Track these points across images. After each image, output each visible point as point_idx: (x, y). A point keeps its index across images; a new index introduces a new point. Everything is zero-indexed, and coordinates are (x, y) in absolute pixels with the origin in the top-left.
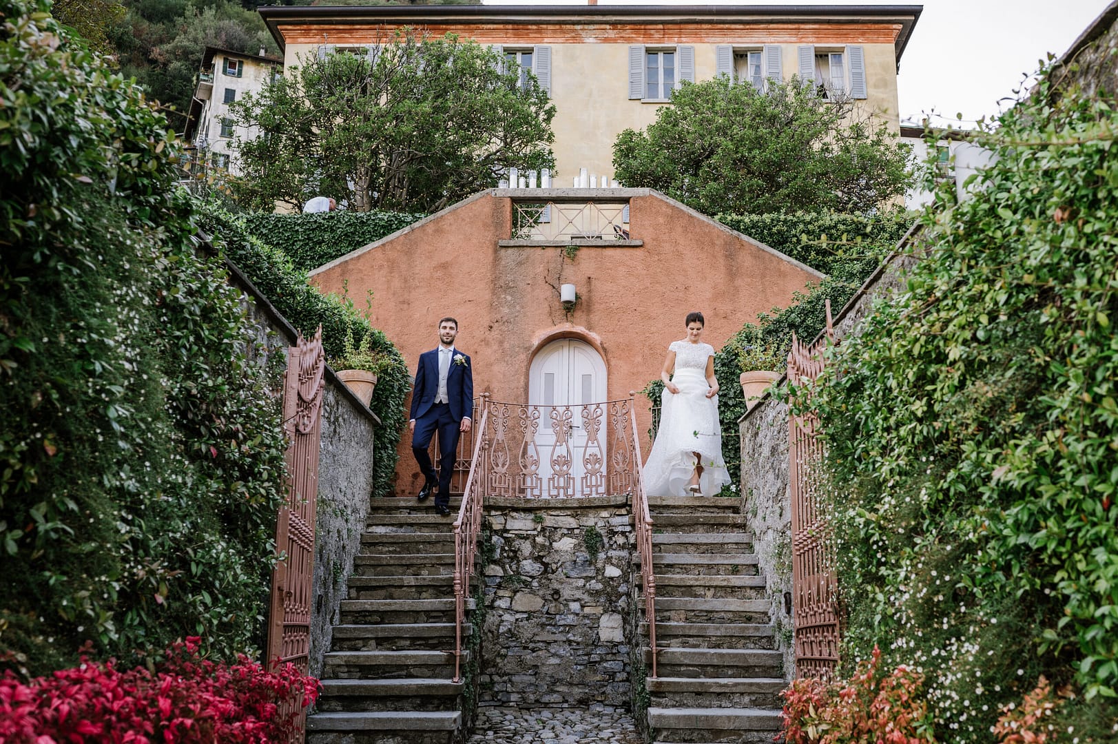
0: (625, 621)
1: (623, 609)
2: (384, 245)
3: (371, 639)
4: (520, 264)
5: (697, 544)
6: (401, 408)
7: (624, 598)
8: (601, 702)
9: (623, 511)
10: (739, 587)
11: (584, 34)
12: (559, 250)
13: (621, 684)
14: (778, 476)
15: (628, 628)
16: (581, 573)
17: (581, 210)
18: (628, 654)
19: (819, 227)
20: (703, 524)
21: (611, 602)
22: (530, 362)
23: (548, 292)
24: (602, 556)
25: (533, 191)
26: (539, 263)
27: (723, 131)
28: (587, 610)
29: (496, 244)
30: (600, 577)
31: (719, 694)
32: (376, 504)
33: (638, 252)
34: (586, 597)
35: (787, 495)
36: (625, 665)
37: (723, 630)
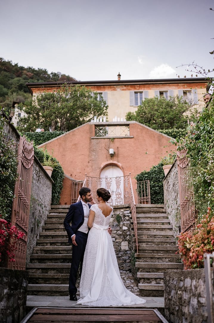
0: (129, 243)
1: (128, 240)
2: (58, 139)
3: (49, 243)
4: (97, 143)
5: (151, 217)
6: (61, 182)
7: (128, 236)
8: (122, 269)
9: (128, 209)
10: (164, 229)
11: (117, 88)
12: (109, 139)
13: (128, 263)
14: (175, 192)
15: (130, 245)
16: (115, 229)
17: (115, 128)
18: (130, 254)
19: (186, 133)
20: (153, 212)
21: (124, 237)
22: (101, 172)
23: (106, 152)
24: (122, 223)
25: (101, 123)
26: (103, 143)
27: (157, 110)
28: (117, 240)
29: (90, 138)
30: (121, 230)
31: (158, 258)
32: (52, 207)
33: (132, 139)
34: (117, 236)
35: (178, 197)
36: (129, 257)
37: (159, 240)
